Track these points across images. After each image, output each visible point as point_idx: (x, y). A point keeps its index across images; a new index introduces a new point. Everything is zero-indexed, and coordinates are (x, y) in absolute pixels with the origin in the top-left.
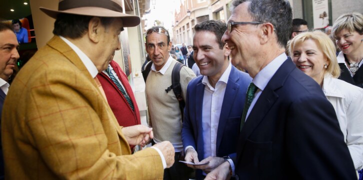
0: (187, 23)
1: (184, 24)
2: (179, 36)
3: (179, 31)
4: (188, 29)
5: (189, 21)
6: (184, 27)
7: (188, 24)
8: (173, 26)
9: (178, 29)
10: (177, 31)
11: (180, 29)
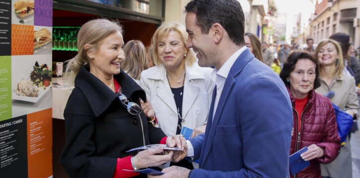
0: (328, 17)
1: (324, 18)
2: (316, 34)
3: (317, 27)
4: (328, 26)
5: (330, 14)
6: (323, 22)
7: (329, 19)
8: (310, 20)
9: (316, 24)
10: (315, 27)
11: (319, 25)
